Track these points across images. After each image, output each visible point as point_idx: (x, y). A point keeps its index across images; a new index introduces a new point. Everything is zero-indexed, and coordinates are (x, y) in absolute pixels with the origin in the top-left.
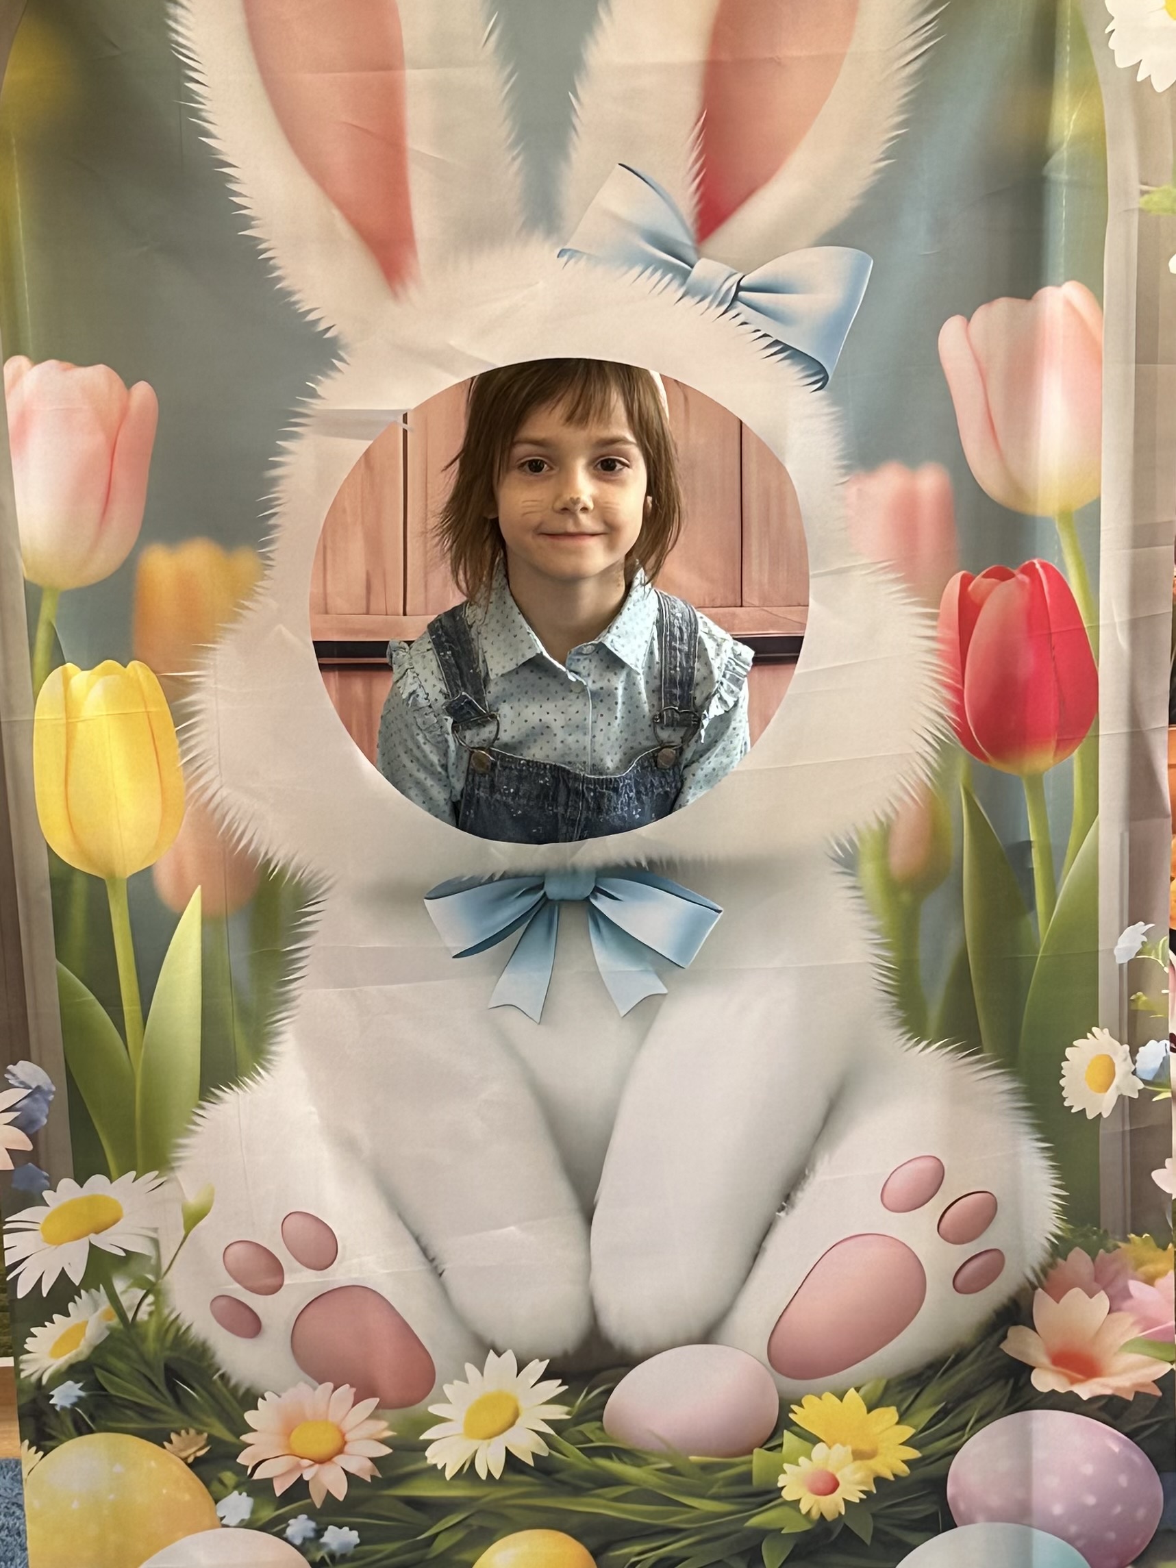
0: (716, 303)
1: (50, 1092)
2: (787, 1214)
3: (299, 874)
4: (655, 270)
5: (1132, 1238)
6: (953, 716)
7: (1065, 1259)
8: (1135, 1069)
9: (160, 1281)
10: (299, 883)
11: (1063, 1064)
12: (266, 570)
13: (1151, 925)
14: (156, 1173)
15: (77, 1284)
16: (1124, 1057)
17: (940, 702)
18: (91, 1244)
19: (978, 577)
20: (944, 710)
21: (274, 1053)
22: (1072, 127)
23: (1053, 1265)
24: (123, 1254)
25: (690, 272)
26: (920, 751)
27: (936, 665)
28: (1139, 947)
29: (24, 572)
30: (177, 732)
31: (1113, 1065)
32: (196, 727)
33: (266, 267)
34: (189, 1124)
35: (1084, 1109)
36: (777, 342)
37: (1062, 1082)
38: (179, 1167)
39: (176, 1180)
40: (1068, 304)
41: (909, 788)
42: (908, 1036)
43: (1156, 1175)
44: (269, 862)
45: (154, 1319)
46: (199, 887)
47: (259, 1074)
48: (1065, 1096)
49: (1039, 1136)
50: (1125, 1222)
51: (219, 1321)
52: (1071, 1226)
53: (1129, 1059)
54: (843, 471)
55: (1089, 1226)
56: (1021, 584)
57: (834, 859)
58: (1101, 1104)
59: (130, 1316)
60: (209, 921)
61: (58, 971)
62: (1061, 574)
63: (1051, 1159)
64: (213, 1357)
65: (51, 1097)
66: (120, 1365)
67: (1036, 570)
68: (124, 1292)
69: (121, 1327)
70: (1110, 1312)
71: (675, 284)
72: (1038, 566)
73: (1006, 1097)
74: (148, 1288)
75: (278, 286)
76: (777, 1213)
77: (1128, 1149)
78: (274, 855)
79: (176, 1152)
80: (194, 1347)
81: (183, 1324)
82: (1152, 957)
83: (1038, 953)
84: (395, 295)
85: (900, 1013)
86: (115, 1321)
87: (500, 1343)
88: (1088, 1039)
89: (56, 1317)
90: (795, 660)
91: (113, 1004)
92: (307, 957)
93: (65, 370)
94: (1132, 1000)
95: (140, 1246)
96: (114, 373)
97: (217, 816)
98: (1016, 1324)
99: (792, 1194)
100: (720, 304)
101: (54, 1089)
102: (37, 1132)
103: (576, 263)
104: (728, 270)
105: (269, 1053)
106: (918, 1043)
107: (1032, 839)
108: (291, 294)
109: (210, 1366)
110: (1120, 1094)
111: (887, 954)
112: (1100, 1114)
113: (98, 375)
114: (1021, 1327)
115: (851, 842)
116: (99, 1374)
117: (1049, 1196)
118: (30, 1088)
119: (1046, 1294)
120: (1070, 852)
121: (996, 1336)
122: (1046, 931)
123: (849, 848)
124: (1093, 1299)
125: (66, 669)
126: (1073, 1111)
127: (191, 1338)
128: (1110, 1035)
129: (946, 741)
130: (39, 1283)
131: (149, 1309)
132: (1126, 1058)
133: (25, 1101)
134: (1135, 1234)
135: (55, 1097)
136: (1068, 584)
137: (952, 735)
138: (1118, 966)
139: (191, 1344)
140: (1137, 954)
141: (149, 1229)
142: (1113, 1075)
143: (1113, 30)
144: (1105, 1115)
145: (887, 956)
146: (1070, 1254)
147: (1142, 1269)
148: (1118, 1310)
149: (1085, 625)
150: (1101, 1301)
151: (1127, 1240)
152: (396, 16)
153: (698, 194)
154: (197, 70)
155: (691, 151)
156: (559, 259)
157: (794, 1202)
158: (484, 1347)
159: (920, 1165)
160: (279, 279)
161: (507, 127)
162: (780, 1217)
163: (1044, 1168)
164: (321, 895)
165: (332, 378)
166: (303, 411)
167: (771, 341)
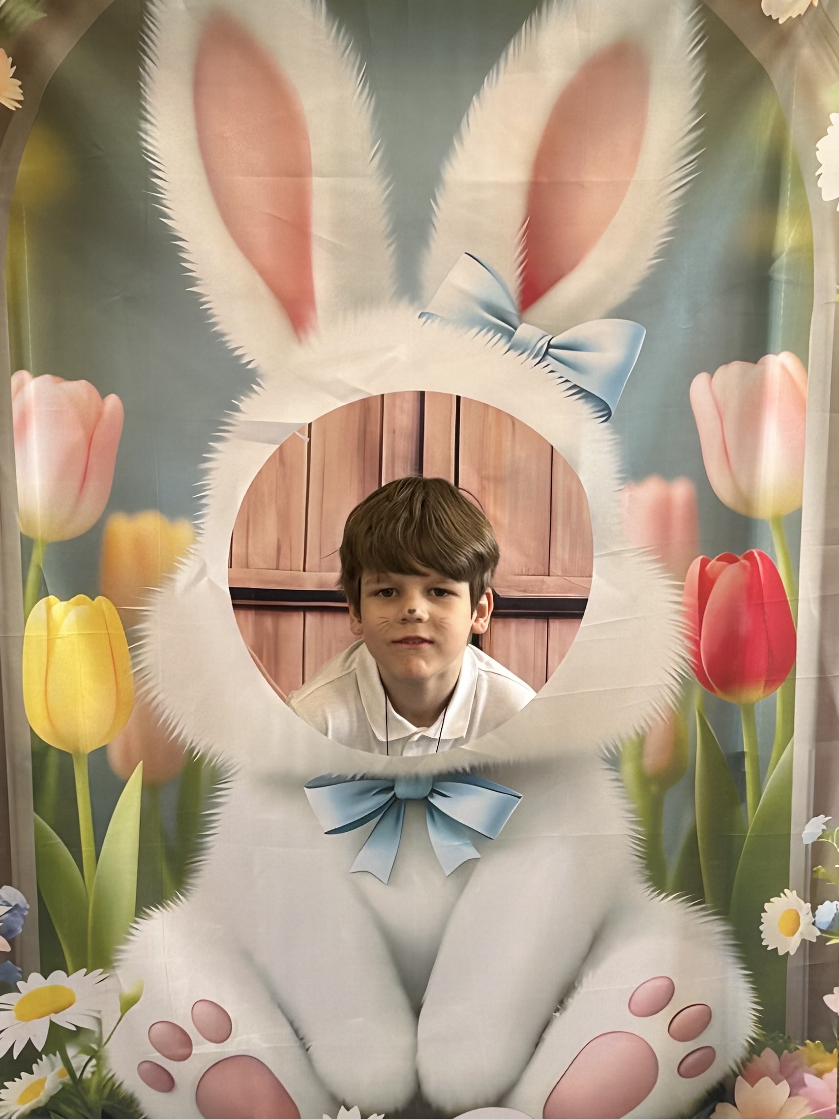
0: (532, 356)
1: (25, 909)
2: (560, 1014)
3: (216, 759)
4: (489, 331)
5: (808, 1043)
6: (693, 659)
7: (759, 1056)
8: (815, 921)
9: (101, 1049)
11: (763, 914)
12: (196, 536)
13: (830, 818)
14: (101, 970)
15: (40, 1051)
16: (807, 911)
17: (684, 649)
18: (52, 1023)
19: (713, 561)
20: (686, 654)
21: (192, 885)
22: (790, 242)
23: (749, 1060)
24: (74, 1029)
25: (514, 333)
26: (667, 683)
28: (821, 833)
29: (21, 528)
30: (130, 649)
31: (799, 917)
32: (143, 647)
33: (205, 315)
34: (128, 935)
35: (777, 948)
36: (575, 386)
37: (761, 928)
38: (118, 966)
39: (116, 975)
40: (784, 368)
41: (660, 711)
42: (652, 889)
43: (827, 998)
45: (96, 1077)
46: (142, 762)
47: (180, 899)
48: (763, 938)
50: (803, 1032)
51: (143, 1079)
52: (764, 1033)
53: (811, 913)
54: (620, 481)
55: (777, 1032)
56: (744, 567)
57: (603, 759)
58: (790, 945)
59: (78, 1075)
60: (150, 789)
61: (35, 820)
62: (773, 561)
63: (750, 982)
64: (137, 1106)
65: (26, 913)
66: (68, 1110)
67: (755, 558)
68: (74, 1057)
69: (71, 1082)
70: (790, 1095)
71: (503, 341)
72: (756, 555)
73: (719, 936)
74: (93, 1054)
75: (215, 329)
76: (554, 1014)
77: (807, 979)
78: (197, 744)
81: (117, 1080)
82: (830, 841)
83: (747, 833)
84: (300, 341)
85: (647, 872)
86: (67, 1078)
87: (349, 1100)
88: (780, 897)
89: (23, 1074)
90: (580, 616)
91: (74, 845)
92: (219, 819)
93: (57, 382)
94: (815, 871)
95: (87, 1023)
96: (93, 387)
97: (157, 713)
98: (722, 1101)
99: (565, 1000)
100: (534, 358)
101: (28, 907)
102: (14, 939)
103: (432, 322)
104: (541, 333)
106: (659, 894)
107: (745, 751)
109: (136, 1112)
110: (803, 938)
111: (640, 829)
112: (788, 952)
113: (81, 388)
114: (726, 1104)
115: (616, 748)
116: (53, 1116)
117: (748, 1010)
118: (11, 906)
119: (744, 1081)
120: (772, 762)
121: (708, 1109)
122: (753, 817)
123: (614, 751)
124: (778, 1085)
125: (49, 599)
126: (769, 949)
127: (122, 1091)
128: (798, 896)
129: (687, 677)
130: (11, 1049)
131: (92, 1070)
132: (808, 914)
133: (7, 915)
134: (810, 1040)
135: (29, 913)
136: (777, 568)
137: (692, 673)
138: (805, 846)
139: (122, 1096)
140: (819, 838)
141: (94, 1011)
142: (798, 924)
143: (821, 174)
144: (792, 953)
145: (640, 831)
146: (763, 1053)
147: (814, 1066)
148: (796, 1094)
149: (789, 598)
150: (784, 1087)
151: (804, 1044)
152: (306, 138)
153: (521, 278)
154: (160, 170)
155: (518, 246)
156: (420, 319)
157: (566, 1005)
158: (338, 1103)
159: (658, 983)
160: (215, 324)
161: (385, 222)
162: (555, 1016)
163: (747, 989)
164: (232, 775)
165: (250, 397)
166: (229, 421)
167: (571, 386)
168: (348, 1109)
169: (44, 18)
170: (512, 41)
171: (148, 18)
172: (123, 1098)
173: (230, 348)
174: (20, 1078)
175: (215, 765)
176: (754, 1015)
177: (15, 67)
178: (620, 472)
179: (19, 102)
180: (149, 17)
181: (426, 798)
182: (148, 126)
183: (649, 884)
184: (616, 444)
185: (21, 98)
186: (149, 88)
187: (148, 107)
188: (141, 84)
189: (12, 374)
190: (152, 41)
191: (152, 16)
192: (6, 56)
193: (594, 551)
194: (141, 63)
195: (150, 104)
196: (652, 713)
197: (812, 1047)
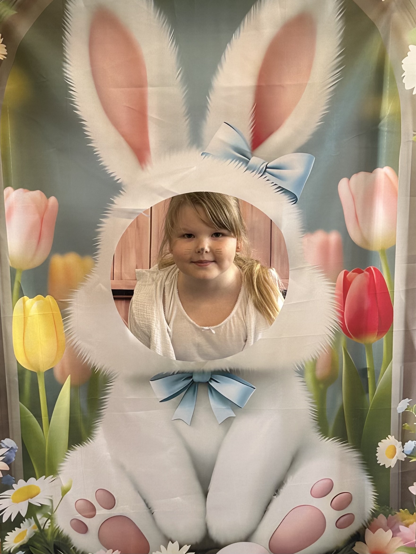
0: (258, 173)
2: (277, 497)
3: (106, 372)
4: (236, 161)
6: (340, 322)
7: (377, 518)
8: (404, 450)
9: (53, 514)
10: (105, 375)
11: (377, 448)
13: (411, 399)
14: (52, 476)
15: (24, 517)
16: (400, 446)
18: (29, 503)
19: (350, 273)
21: (95, 434)
22: (389, 111)
23: (372, 520)
24: (40, 505)
25: (249, 162)
26: (328, 333)
27: (334, 303)
28: (407, 407)
29: (10, 264)
30: (63, 320)
31: (395, 449)
32: (70, 319)
33: (96, 157)
35: (385, 464)
36: (280, 187)
37: (377, 455)
40: (386, 175)
41: (324, 347)
42: (322, 435)
43: (411, 489)
44: (95, 367)
45: (51, 528)
46: (70, 375)
47: (89, 441)
48: (378, 460)
49: (368, 474)
50: (399, 505)
51: (73, 528)
52: (379, 506)
53: (402, 446)
54: (302, 233)
55: (385, 506)
56: (366, 275)
57: (296, 371)
58: (391, 463)
59: (42, 528)
60: (74, 387)
61: (20, 405)
62: (380, 273)
63: (372, 482)
64: (70, 541)
65: (16, 451)
66: (38, 545)
67: (371, 270)
68: (40, 519)
69: (39, 531)
70: (392, 537)
71: (244, 166)
72: (372, 269)
73: (356, 459)
74: (49, 517)
76: (274, 497)
77: (400, 479)
78: (97, 365)
80: (64, 538)
81: (60, 529)
82: (411, 411)
83: (369, 408)
84: (143, 169)
85: (319, 427)
86: (37, 530)
87: (173, 539)
88: (386, 439)
89: (16, 528)
91: (39, 417)
92: (108, 401)
93: (26, 192)
94: (404, 426)
95: (46, 503)
96: (43, 193)
97: (76, 351)
98: (358, 541)
99: (279, 490)
100: (259, 173)
101: (17, 448)
102: (11, 464)
103: (208, 157)
104: (262, 161)
107: (368, 367)
108: (105, 167)
109: (70, 544)
110: (398, 459)
111: (314, 406)
112: (391, 466)
113: (37, 194)
114: (360, 542)
116: (31, 548)
117: (370, 495)
118: (9, 448)
119: (370, 531)
120: (381, 372)
121: (351, 545)
122: (372, 401)
123: (302, 368)
124: (387, 532)
125: (24, 298)
126: (381, 465)
127: (63, 534)
128: (395, 438)
129: (337, 330)
130: (10, 517)
131: (49, 525)
132: (400, 447)
133: (7, 453)
134: (402, 509)
135: (18, 451)
136: (383, 276)
137: (340, 328)
138: (398, 413)
139: (63, 537)
140: (405, 410)
141: (49, 496)
142: (396, 452)
143: (405, 76)
144: (392, 467)
146: (379, 517)
147: (404, 522)
148: (396, 536)
149: (389, 291)
150: (390, 533)
151: (399, 511)
152: (144, 68)
153: (252, 134)
154: (73, 87)
155: (250, 118)
156: (202, 156)
157: (279, 493)
158: (168, 539)
159: (326, 481)
160: (101, 162)
161: (184, 109)
162: (274, 498)
164: (114, 379)
165: (119, 197)
166: (109, 208)
167: (277, 187)
169: (16, 14)
174: (15, 530)
176: (374, 498)
177: (3, 39)
179: (5, 55)
182: (67, 65)
186: (67, 46)
187: (67, 56)
188: (63, 45)
189: (4, 189)
190: (68, 23)
191: (67, 10)
193: (290, 267)
194: (63, 34)
195: (68, 54)
196: (321, 349)
197: (403, 513)
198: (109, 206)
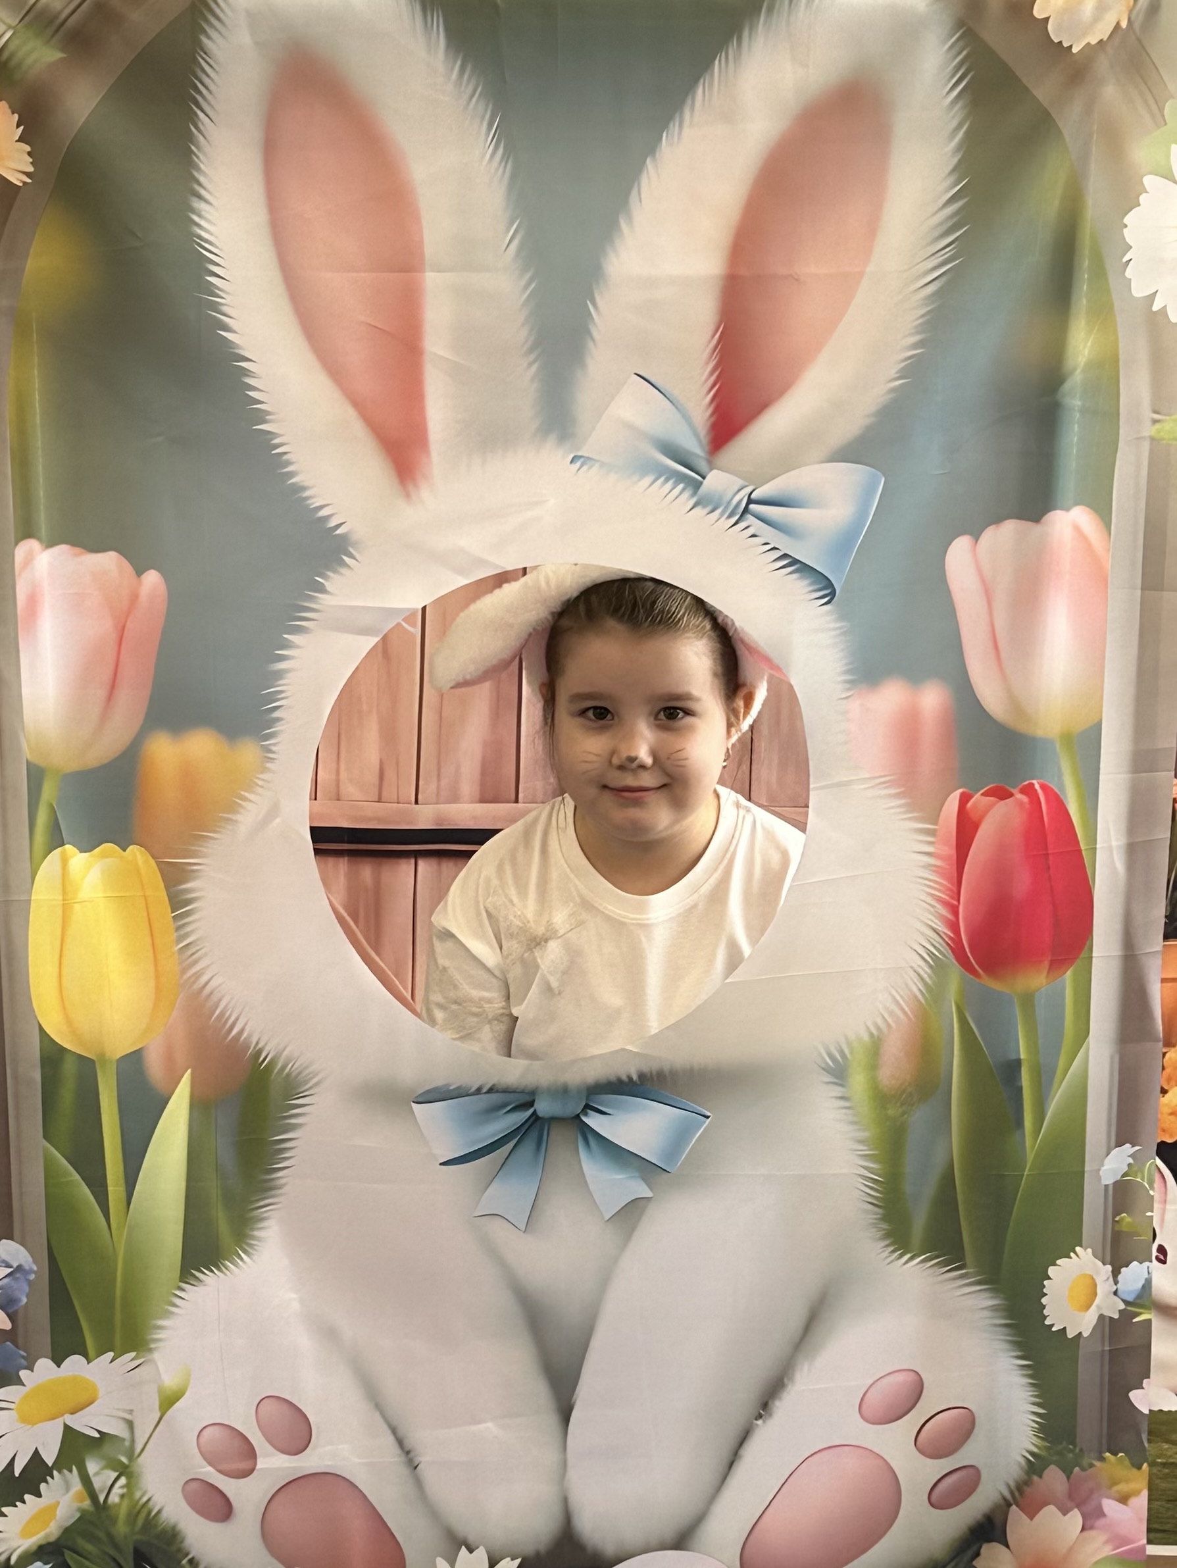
0: (726, 516)
1: (31, 1271)
2: (764, 1422)
3: (290, 1065)
4: (667, 480)
5: (1108, 1457)
6: (948, 933)
7: (1041, 1477)
9: (133, 1464)
10: (289, 1072)
11: (1046, 1282)
12: (268, 762)
13: (1137, 1148)
14: (133, 1354)
15: (50, 1465)
16: (1106, 1277)
17: (936, 918)
18: (67, 1428)
19: (978, 796)
21: (257, 1238)
22: (1087, 353)
23: (1028, 1482)
24: (97, 1435)
25: (701, 483)
26: (915, 966)
28: (1126, 1169)
29: (27, 753)
30: (173, 917)
31: (1095, 1285)
32: (191, 914)
33: (279, 461)
35: (1065, 1328)
36: (785, 556)
37: (1044, 1301)
39: (153, 1361)
40: (1077, 529)
41: (902, 1003)
42: (892, 1248)
43: (1135, 1396)
45: (126, 1502)
46: (189, 1071)
47: (242, 1259)
48: (1046, 1315)
50: (1101, 1442)
51: (190, 1505)
52: (1048, 1445)
53: (1112, 1279)
54: (848, 686)
55: (1064, 1444)
56: (1021, 804)
57: (824, 1069)
58: (1083, 1324)
59: (102, 1499)
60: (199, 1106)
61: (45, 1150)
62: (1061, 796)
63: (1030, 1376)
64: (182, 1542)
65: (32, 1277)
66: (89, 1548)
67: (1035, 791)
68: (96, 1474)
69: (92, 1509)
70: (1084, 1530)
71: (686, 494)
72: (1037, 787)
73: (987, 1314)
74: (121, 1470)
76: (754, 1422)
77: (1107, 1370)
78: (266, 1044)
79: (155, 1334)
80: (164, 1531)
82: (1139, 1180)
83: (1025, 1170)
84: (408, 496)
85: (885, 1226)
86: (87, 1504)
87: (471, 1539)
88: (1071, 1258)
89: (27, 1497)
91: (98, 1186)
92: (296, 1147)
93: (76, 555)
94: (1117, 1221)
95: (115, 1428)
96: (125, 561)
98: (990, 1540)
99: (770, 1403)
100: (730, 516)
101: (35, 1268)
102: (15, 1312)
103: (590, 468)
104: (740, 482)
105: (253, 1237)
106: (901, 1256)
107: (1022, 1058)
109: (179, 1550)
110: (1101, 1314)
111: (872, 1165)
112: (1080, 1333)
113: (109, 561)
114: (995, 1544)
115: (842, 1053)
116: (69, 1556)
117: (1025, 1413)
118: (11, 1267)
119: (1021, 1512)
120: (1059, 1072)
121: (970, 1553)
122: (1033, 1150)
123: (839, 1058)
124: (1066, 1516)
125: (65, 850)
126: (1054, 1329)
127: (161, 1522)
128: (1093, 1255)
129: (940, 956)
130: (11, 1463)
131: (121, 1491)
132: (1108, 1278)
133: (6, 1281)
134: (1110, 1453)
135: (36, 1277)
136: (1066, 806)
137: (946, 950)
138: (1103, 1188)
139: (162, 1527)
140: (1123, 1176)
141: (124, 1410)
142: (1096, 1294)
143: (1131, 260)
144: (1085, 1334)
145: (873, 1168)
146: (1046, 1472)
147: (1116, 1488)
148: (1092, 1528)
149: (1083, 846)
150: (1075, 1519)
151: (1102, 1459)
152: (417, 219)
153: (713, 406)
154: (218, 265)
155: (707, 363)
156: (572, 464)
157: (772, 1409)
158: (456, 1543)
159: (900, 1378)
160: (292, 474)
161: (524, 332)
162: (757, 1423)
163: (1023, 1386)
164: (311, 1088)
165: (342, 574)
166: (312, 605)
167: (781, 554)
168: (471, 1551)
169: (62, 60)
170: (702, 81)
171: (203, 59)
172: (163, 1529)
173: (312, 507)
174: (24, 1502)
175: (288, 1075)
176: (1034, 1421)
177: (22, 127)
178: (847, 672)
179: (27, 174)
180: (204, 56)
181: (578, 1116)
182: (202, 206)
183: (887, 1242)
184: (844, 634)
185: (31, 169)
186: (204, 154)
187: (202, 179)
188: (193, 148)
189: (16, 544)
190: (207, 88)
191: (205, 53)
192: (9, 111)
193: (811, 780)
194: (192, 118)
195: (205, 174)
196: (891, 1005)
197: (1114, 1464)
198: (311, 598)
